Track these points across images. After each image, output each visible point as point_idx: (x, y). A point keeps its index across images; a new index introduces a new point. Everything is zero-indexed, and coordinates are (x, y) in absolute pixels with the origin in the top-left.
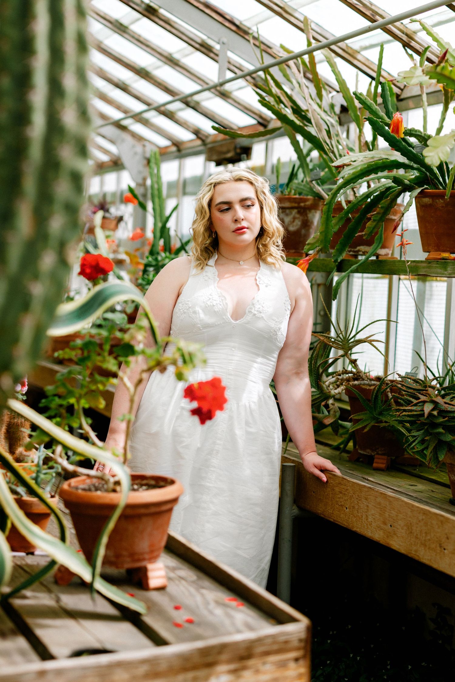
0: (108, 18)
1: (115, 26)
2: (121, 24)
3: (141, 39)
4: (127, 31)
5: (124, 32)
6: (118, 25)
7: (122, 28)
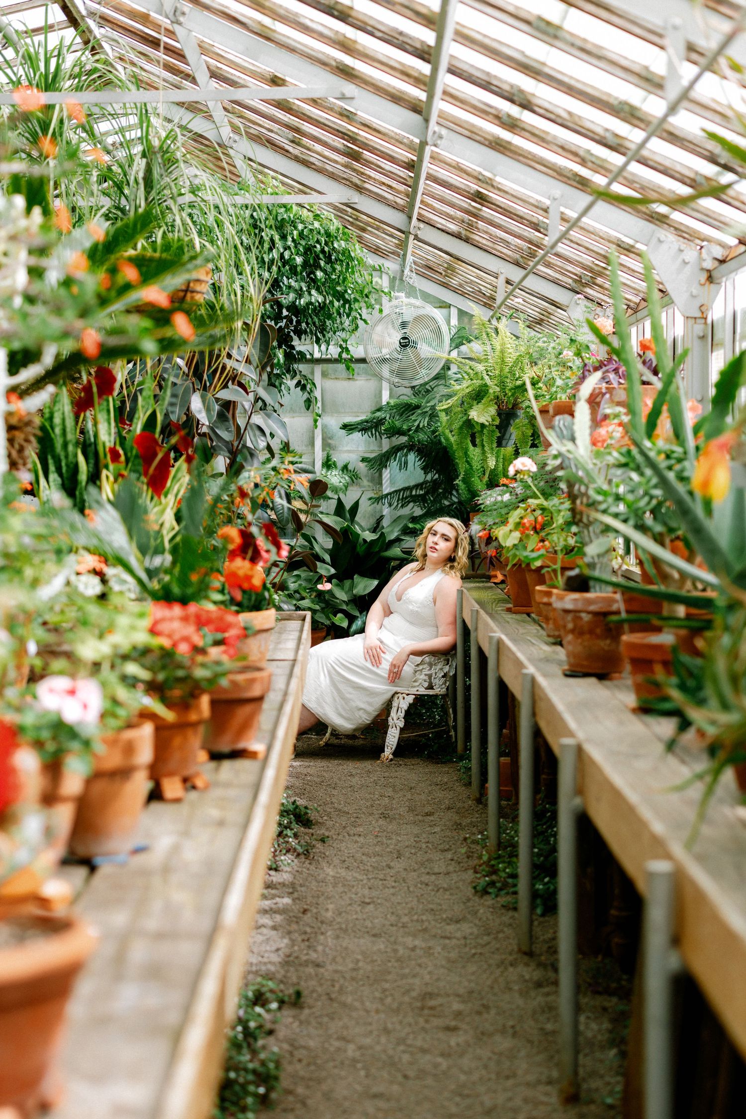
0: (523, 15)
1: (538, 29)
2: (548, 23)
3: (588, 47)
4: (560, 33)
5: (556, 37)
6: (543, 25)
7: (551, 30)
